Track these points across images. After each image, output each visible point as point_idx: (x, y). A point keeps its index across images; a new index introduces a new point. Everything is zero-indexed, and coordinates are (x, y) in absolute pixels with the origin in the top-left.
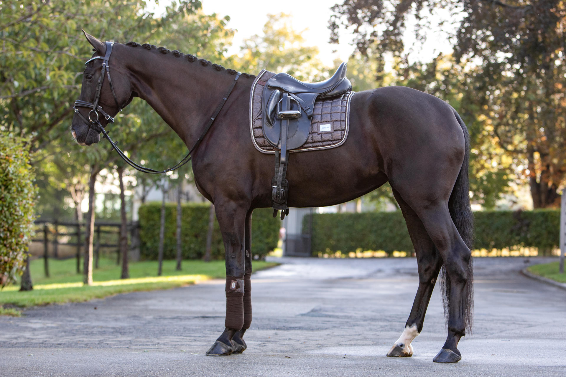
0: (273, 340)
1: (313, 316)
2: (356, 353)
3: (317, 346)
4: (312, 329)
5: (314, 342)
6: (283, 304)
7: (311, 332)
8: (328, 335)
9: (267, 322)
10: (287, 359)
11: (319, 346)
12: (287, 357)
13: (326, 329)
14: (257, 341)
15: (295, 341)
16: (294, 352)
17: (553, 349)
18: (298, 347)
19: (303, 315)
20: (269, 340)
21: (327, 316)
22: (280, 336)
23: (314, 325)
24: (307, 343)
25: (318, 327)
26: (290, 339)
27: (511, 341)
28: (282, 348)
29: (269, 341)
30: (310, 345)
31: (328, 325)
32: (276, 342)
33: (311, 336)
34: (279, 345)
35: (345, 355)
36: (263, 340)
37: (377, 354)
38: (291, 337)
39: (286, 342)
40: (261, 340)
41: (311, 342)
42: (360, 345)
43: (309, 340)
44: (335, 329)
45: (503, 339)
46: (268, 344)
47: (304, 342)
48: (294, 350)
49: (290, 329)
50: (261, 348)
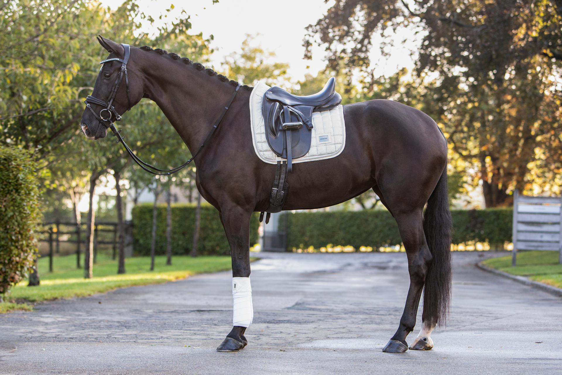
0: (265, 333)
1: (298, 309)
3: (307, 339)
4: (300, 323)
5: (304, 336)
6: (269, 298)
7: (299, 325)
8: (315, 328)
10: (282, 352)
11: (309, 339)
12: (281, 350)
13: (312, 322)
14: (252, 335)
15: (286, 334)
16: (287, 345)
17: (523, 341)
18: (290, 340)
19: (288, 308)
20: (262, 333)
21: (311, 309)
22: (272, 330)
23: (300, 318)
24: (297, 337)
25: (304, 321)
26: (281, 332)
27: (483, 334)
28: (276, 341)
29: (263, 335)
30: (300, 338)
31: (313, 319)
32: (269, 335)
33: (300, 330)
34: (272, 338)
35: (335, 348)
36: (257, 333)
37: (364, 347)
38: (282, 331)
39: (279, 335)
40: (255, 333)
41: (301, 335)
42: (346, 338)
43: (298, 333)
44: (321, 322)
45: (476, 332)
46: (261, 337)
47: (295, 335)
48: (287, 343)
49: (279, 322)
50: (256, 341)
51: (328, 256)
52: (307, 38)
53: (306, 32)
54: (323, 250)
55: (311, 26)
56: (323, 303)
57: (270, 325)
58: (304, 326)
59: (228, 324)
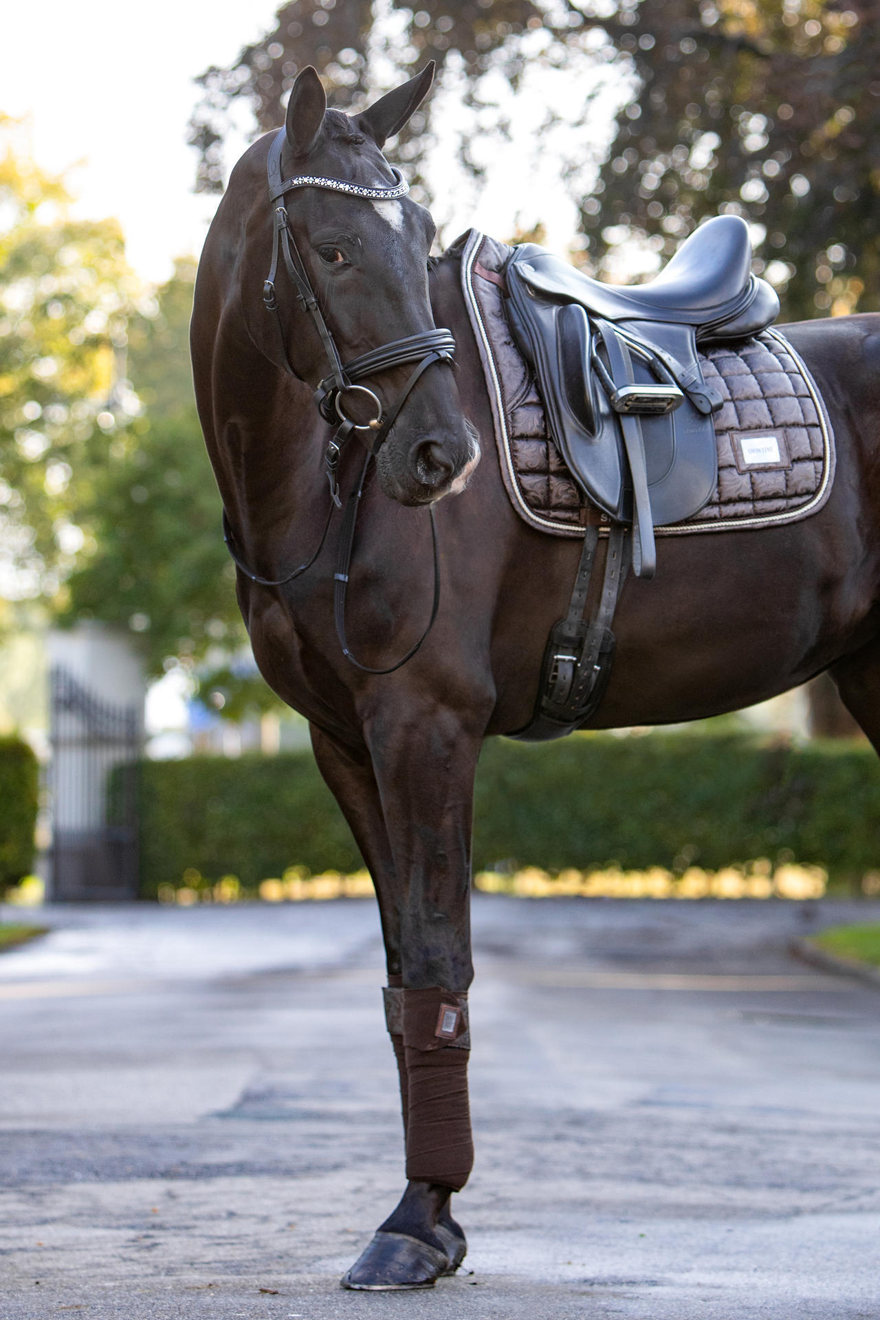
0: (169, 1219)
1: (260, 1118)
2: (504, 1263)
3: (343, 1238)
4: (289, 1173)
5: (324, 1224)
6: (131, 1076)
7: (291, 1183)
8: (357, 1191)
9: (112, 1150)
10: (267, 1300)
11: (352, 1238)
12: (263, 1291)
13: (337, 1167)
14: (118, 1228)
15: (254, 1220)
16: (274, 1267)
18: (281, 1244)
19: (223, 1115)
20: (157, 1220)
21: (309, 1116)
22: (191, 1205)
23: (284, 1153)
24: (303, 1229)
25: (303, 1163)
26: (231, 1215)
28: (222, 1253)
29: (161, 1227)
30: (316, 1237)
31: (333, 1153)
32: (187, 1228)
33: (301, 1200)
34: (205, 1241)
35: (472, 1273)
36: (137, 1221)
38: (232, 1207)
39: (224, 1228)
40: (129, 1222)
41: (314, 1222)
42: (497, 1229)
43: (302, 1214)
44: (368, 1166)
46: (160, 1237)
47: (290, 1224)
48: (270, 1258)
49: (208, 1172)
50: (145, 1254)
51: (293, 916)
52: (206, 115)
53: (199, 93)
54: (272, 890)
55: (213, 71)
56: (345, 1090)
57: (178, 1186)
58: (310, 1183)
59: (10, 1185)
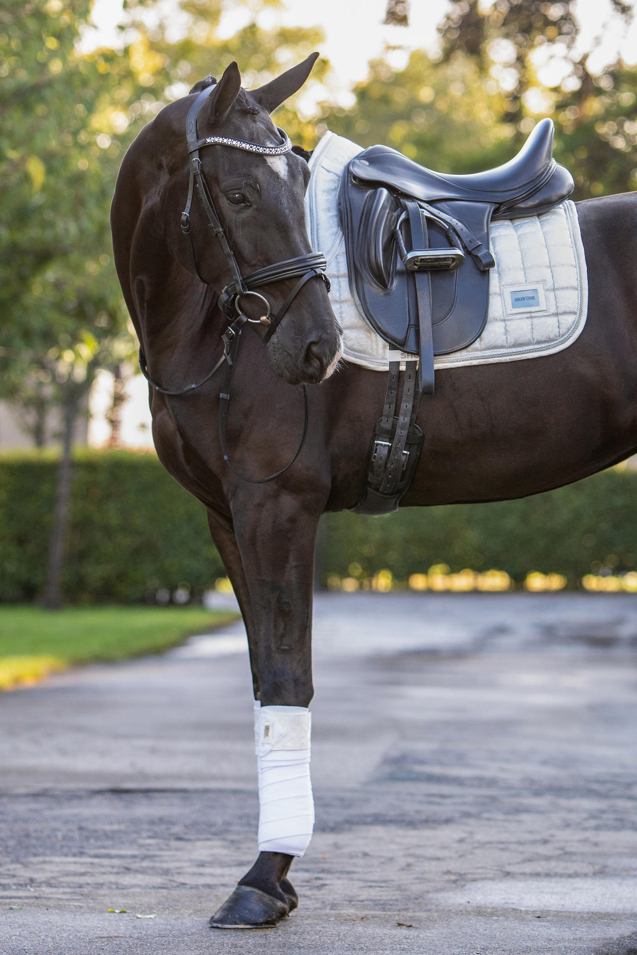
0: (334, 864)
2: (563, 902)
3: (446, 877)
4: (411, 824)
5: (433, 866)
7: (413, 833)
8: (461, 841)
10: (405, 931)
11: (453, 878)
12: (400, 923)
13: (448, 821)
16: (411, 906)
20: (326, 866)
21: (431, 779)
23: (410, 807)
24: (418, 869)
25: (423, 817)
28: (374, 893)
29: (329, 871)
30: (427, 876)
31: (446, 809)
32: (348, 872)
33: (418, 846)
34: (360, 883)
36: (311, 866)
40: (306, 867)
41: (426, 863)
42: (562, 875)
43: (418, 857)
44: (471, 821)
46: (329, 879)
47: (409, 865)
48: (409, 899)
50: (316, 892)
51: (435, 604)
56: (461, 759)
57: (340, 837)
58: (426, 834)
